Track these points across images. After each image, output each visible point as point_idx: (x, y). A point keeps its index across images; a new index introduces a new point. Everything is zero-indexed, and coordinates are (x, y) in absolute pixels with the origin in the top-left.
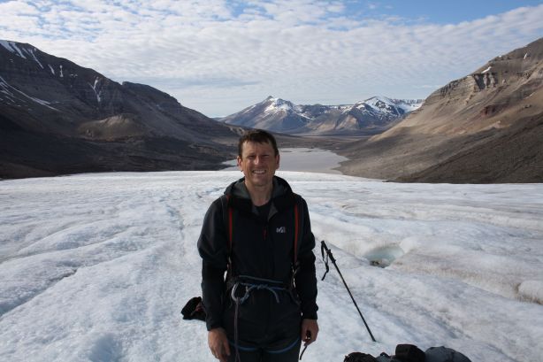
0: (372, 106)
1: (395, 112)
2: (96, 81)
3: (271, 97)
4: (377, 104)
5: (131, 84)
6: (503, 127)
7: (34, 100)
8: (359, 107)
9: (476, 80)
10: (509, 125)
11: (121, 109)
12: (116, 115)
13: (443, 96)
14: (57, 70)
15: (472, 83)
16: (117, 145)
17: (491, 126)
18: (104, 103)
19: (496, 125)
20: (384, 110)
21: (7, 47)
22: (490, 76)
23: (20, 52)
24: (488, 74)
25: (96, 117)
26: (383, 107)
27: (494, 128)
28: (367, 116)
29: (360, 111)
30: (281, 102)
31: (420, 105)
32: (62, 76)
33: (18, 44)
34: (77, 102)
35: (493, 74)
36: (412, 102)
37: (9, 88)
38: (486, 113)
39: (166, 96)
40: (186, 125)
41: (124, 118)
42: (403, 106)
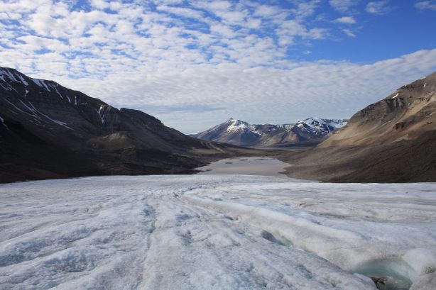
0: (309, 125)
1: (327, 129)
2: (101, 108)
3: (232, 119)
4: (313, 123)
5: (128, 109)
6: (410, 138)
7: (55, 121)
8: (299, 126)
9: (388, 104)
10: (416, 138)
11: (118, 128)
12: (114, 133)
13: (363, 116)
14: (73, 99)
15: (385, 106)
16: (115, 155)
17: (401, 139)
18: (107, 124)
19: (406, 137)
20: (318, 128)
21: (38, 83)
22: (399, 100)
23: (47, 87)
24: (397, 99)
25: (100, 134)
26: (318, 125)
27: (403, 140)
28: (305, 132)
29: (300, 128)
30: (239, 123)
31: (345, 123)
32: (76, 104)
33: (46, 81)
34: (87, 124)
35: (400, 99)
36: (340, 121)
37: (37, 113)
38: (397, 128)
39: (153, 118)
40: (167, 141)
41: (121, 135)
42: (332, 124)
